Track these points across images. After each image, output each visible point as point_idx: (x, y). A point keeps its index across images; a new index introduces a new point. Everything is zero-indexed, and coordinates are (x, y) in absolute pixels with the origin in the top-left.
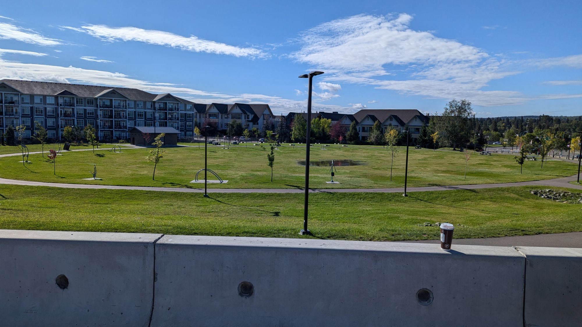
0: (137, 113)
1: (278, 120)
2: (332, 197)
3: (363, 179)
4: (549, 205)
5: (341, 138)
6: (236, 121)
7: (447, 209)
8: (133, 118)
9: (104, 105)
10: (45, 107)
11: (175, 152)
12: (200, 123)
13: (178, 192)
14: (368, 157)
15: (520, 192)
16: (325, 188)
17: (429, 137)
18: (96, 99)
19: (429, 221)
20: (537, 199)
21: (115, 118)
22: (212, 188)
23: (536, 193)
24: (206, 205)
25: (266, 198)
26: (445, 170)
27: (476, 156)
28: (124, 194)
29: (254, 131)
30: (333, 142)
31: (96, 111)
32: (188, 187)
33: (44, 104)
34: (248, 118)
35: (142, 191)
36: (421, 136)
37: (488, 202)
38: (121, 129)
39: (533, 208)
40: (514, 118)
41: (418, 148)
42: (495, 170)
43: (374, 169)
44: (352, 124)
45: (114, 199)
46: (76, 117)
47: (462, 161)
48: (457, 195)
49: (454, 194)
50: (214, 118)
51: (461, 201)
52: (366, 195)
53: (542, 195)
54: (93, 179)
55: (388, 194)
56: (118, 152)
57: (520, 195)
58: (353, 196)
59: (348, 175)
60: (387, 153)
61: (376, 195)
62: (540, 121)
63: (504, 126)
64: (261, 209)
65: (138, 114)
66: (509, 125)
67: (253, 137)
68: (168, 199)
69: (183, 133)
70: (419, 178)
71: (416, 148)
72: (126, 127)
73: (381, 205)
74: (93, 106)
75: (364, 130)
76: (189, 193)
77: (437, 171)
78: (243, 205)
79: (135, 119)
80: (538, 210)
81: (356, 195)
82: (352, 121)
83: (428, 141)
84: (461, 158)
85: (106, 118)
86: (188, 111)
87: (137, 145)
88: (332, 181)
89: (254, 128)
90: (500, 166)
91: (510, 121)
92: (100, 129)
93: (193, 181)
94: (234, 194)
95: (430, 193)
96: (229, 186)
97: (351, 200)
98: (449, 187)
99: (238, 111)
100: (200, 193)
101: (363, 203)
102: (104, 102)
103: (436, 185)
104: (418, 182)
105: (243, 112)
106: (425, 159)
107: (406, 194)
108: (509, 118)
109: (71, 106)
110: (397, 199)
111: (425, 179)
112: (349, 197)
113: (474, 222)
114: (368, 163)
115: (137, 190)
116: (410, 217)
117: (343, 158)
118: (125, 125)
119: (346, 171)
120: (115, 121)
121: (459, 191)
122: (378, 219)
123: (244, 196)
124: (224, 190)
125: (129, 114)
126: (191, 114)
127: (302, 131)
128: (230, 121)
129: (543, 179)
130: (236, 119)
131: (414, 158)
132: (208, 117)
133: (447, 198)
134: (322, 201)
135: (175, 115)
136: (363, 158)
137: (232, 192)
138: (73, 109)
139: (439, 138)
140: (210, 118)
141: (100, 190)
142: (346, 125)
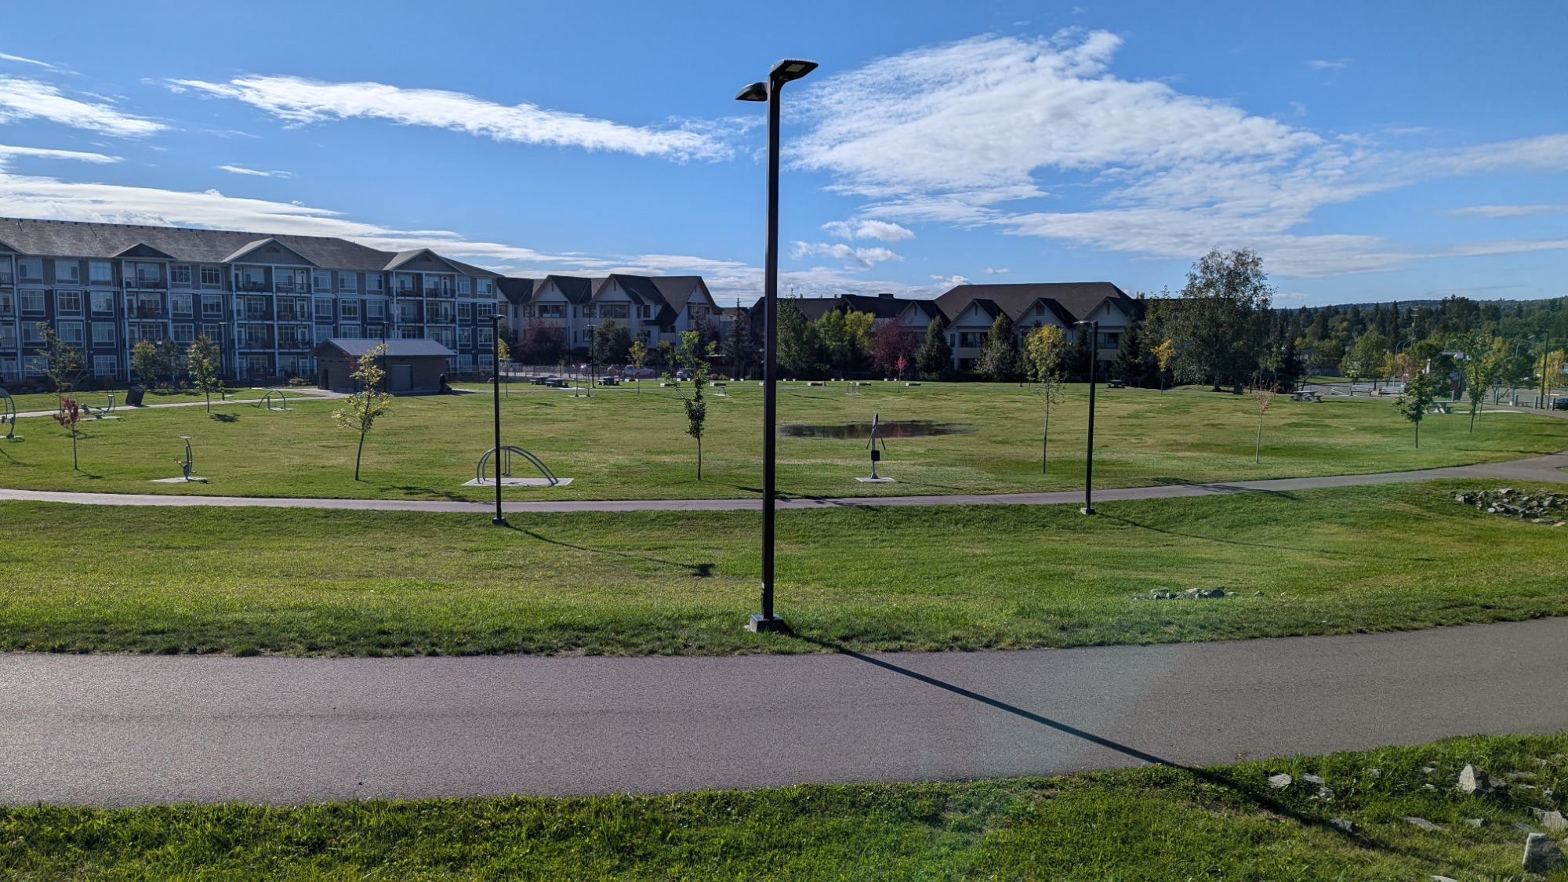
0: (340, 305)
1: (728, 320)
2: (872, 519)
3: (964, 468)
4: (1515, 533)
5: (901, 364)
6: (614, 323)
7: (1216, 549)
8: (330, 318)
9: (248, 282)
10: (86, 292)
11: (441, 407)
12: (516, 332)
13: (419, 512)
14: (977, 412)
15: (1425, 498)
16: (853, 494)
17: (1147, 358)
18: (226, 267)
19: (1164, 585)
20: (1475, 517)
21: (279, 318)
22: (523, 500)
23: (1470, 500)
24: (495, 547)
25: (675, 526)
26: (1198, 442)
27: (1280, 405)
28: (257, 520)
29: (663, 349)
30: (879, 377)
31: (226, 299)
32: (453, 499)
33: (82, 283)
34: (647, 315)
35: (314, 509)
36: (1123, 354)
37: (1333, 526)
38: (298, 348)
39: (1470, 540)
40: (1374, 307)
41: (1116, 387)
42: (1337, 440)
43: (995, 442)
44: (932, 324)
45: (224, 535)
46: (170, 316)
47: (1240, 418)
48: (1239, 508)
49: (1231, 506)
50: (554, 315)
51: (1252, 524)
52: (973, 513)
53: (1490, 506)
54: (183, 479)
55: (1039, 508)
56: (279, 409)
57: (1425, 505)
58: (934, 515)
59: (921, 460)
60: (1031, 401)
61: (1002, 511)
62: (1445, 314)
63: (1348, 330)
64: (658, 558)
65: (344, 307)
66: (1360, 326)
67: (659, 363)
68: (386, 533)
69: (469, 357)
70: (1126, 464)
71: (1110, 387)
72: (309, 343)
73: (1018, 541)
74: (218, 288)
75: (965, 342)
76: (451, 513)
77: (1174, 446)
78: (607, 547)
79: (336, 321)
80: (1484, 546)
81: (943, 512)
82: (932, 316)
83: (1143, 368)
84: (1238, 411)
85: (255, 319)
86: (480, 296)
87: (335, 391)
88: (875, 477)
89: (662, 342)
90: (1352, 429)
91: (1361, 314)
92: (239, 348)
93: (473, 482)
94: (583, 514)
95: (1162, 505)
96: (571, 494)
97: (929, 526)
98: (1214, 487)
99: (619, 295)
100: (485, 513)
101: (963, 535)
102: (248, 276)
103: (1177, 482)
104: (1125, 476)
105: (631, 297)
106: (1135, 415)
107: (1092, 507)
108: (1360, 309)
109: (155, 286)
110: (1063, 522)
111: (1143, 466)
112: (923, 518)
113: (1306, 584)
114: (976, 428)
115: (297, 509)
116: (1108, 573)
117: (907, 417)
118: (307, 338)
119: (916, 449)
120: (280, 328)
121: (1245, 496)
122: (1011, 580)
123: (613, 519)
124: (555, 505)
125: (317, 307)
126: (489, 306)
127: (794, 348)
128: (598, 323)
129: (1484, 462)
130: (615, 317)
131: (1108, 414)
132: (537, 315)
133: (1210, 518)
134: (844, 533)
135: (446, 309)
136: (964, 416)
137: (576, 509)
138: (163, 295)
139: (1173, 359)
140: (545, 315)
141: (187, 510)
142: (915, 327)
